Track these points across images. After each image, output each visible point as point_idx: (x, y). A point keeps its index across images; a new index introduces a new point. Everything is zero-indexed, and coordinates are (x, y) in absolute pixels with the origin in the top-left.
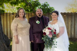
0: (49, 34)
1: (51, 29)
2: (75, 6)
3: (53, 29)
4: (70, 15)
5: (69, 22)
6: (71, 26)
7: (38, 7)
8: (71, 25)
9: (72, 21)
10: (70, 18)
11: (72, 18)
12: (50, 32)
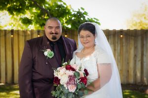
0: (68, 83)
1: (73, 70)
2: (145, 18)
3: (80, 68)
4: (132, 36)
5: (131, 49)
6: (134, 58)
7: (66, 18)
8: (135, 56)
9: (136, 48)
10: (132, 42)
11: (136, 42)
12: (70, 76)
